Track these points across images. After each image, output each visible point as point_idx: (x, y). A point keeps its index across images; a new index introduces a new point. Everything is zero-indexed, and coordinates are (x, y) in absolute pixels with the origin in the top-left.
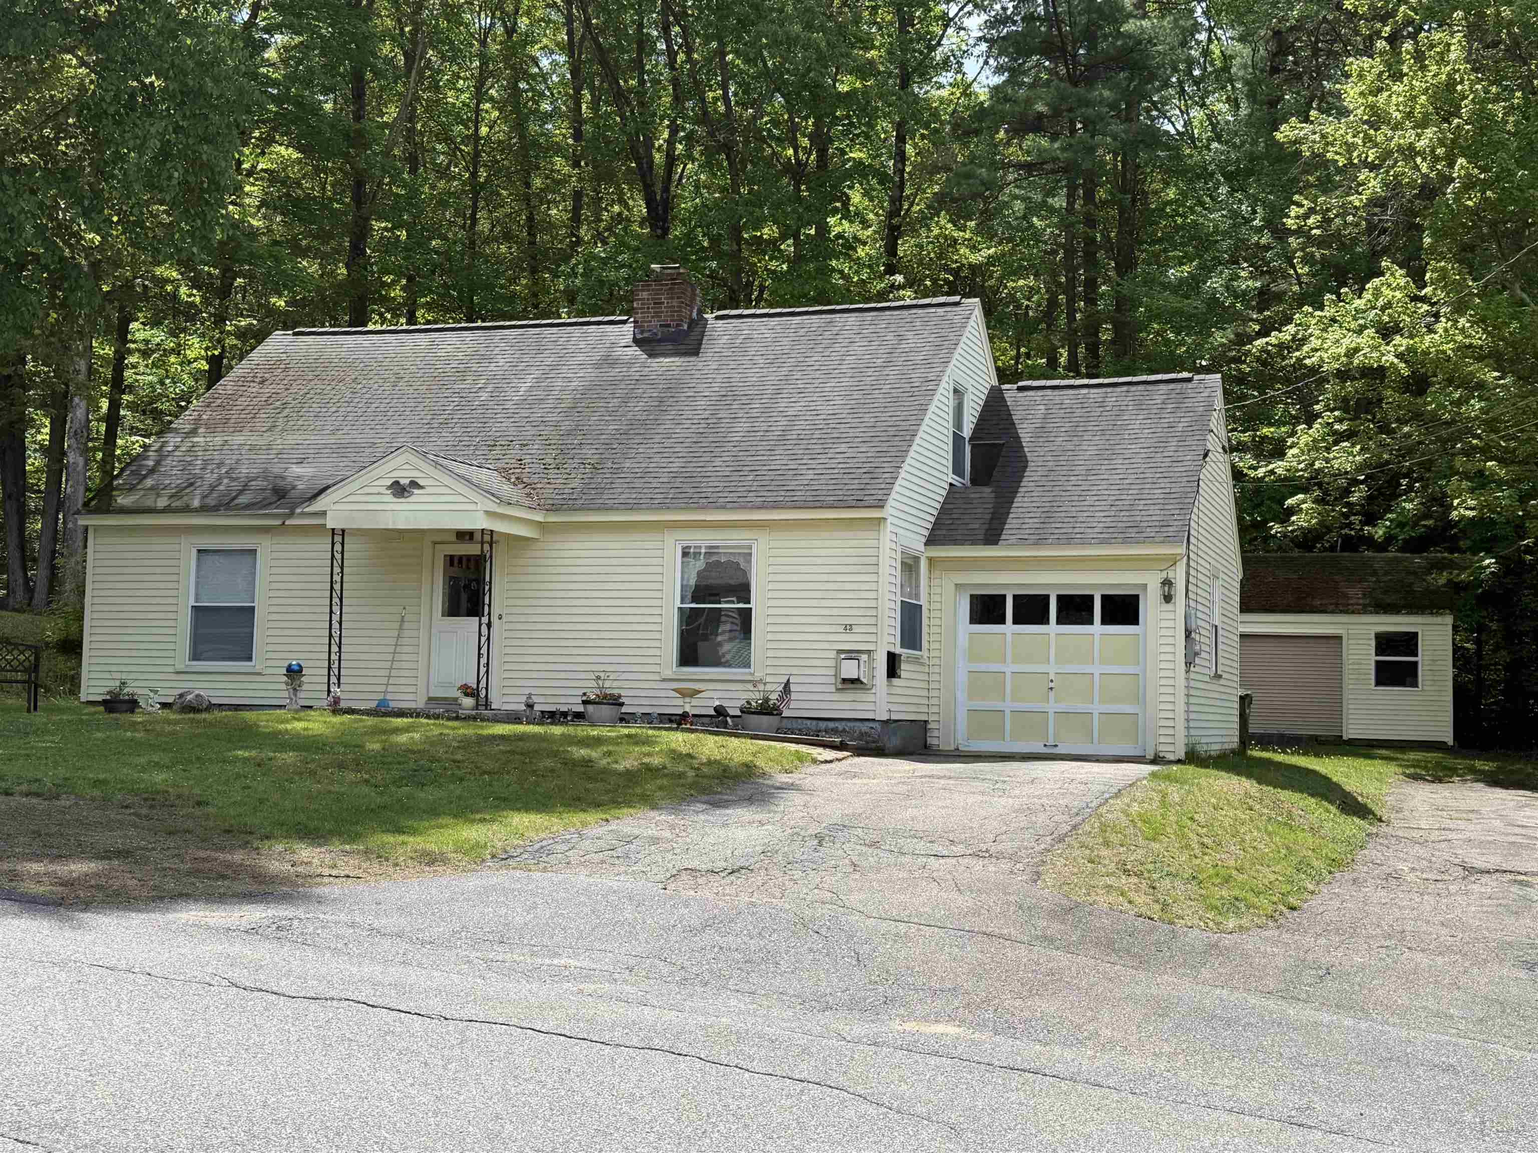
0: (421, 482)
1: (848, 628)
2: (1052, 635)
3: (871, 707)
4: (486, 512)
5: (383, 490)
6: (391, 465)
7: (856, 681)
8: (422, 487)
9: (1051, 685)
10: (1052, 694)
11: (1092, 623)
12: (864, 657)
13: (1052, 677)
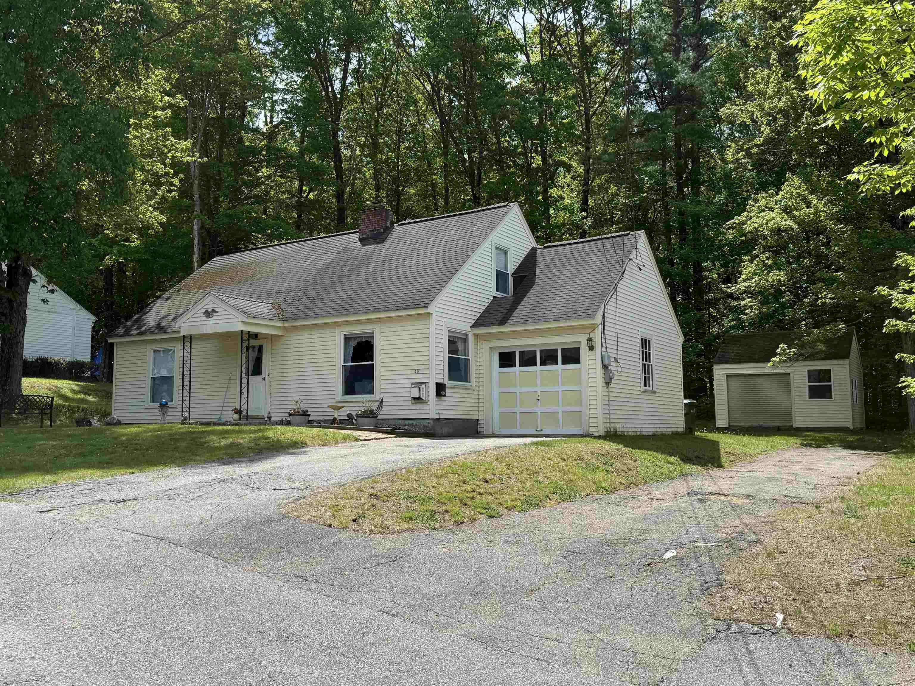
0: (217, 310)
1: (417, 371)
2: (538, 371)
3: (427, 412)
4: (243, 322)
5: (202, 315)
6: (205, 302)
7: (419, 398)
8: (217, 312)
9: (539, 398)
10: (539, 403)
11: (557, 364)
12: (423, 386)
13: (539, 393)
